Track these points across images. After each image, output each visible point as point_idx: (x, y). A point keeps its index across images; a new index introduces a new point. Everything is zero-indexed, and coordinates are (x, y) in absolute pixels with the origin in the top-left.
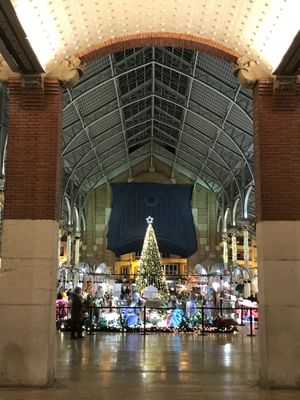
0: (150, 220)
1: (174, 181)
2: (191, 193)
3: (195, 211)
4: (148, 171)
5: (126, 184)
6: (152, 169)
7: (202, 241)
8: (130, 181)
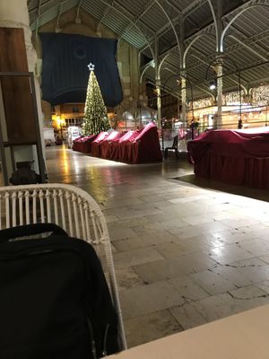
0: (91, 67)
1: (99, 35)
2: (116, 47)
3: (119, 64)
4: (74, 22)
5: (54, 35)
6: (78, 21)
7: (127, 92)
8: (57, 31)
